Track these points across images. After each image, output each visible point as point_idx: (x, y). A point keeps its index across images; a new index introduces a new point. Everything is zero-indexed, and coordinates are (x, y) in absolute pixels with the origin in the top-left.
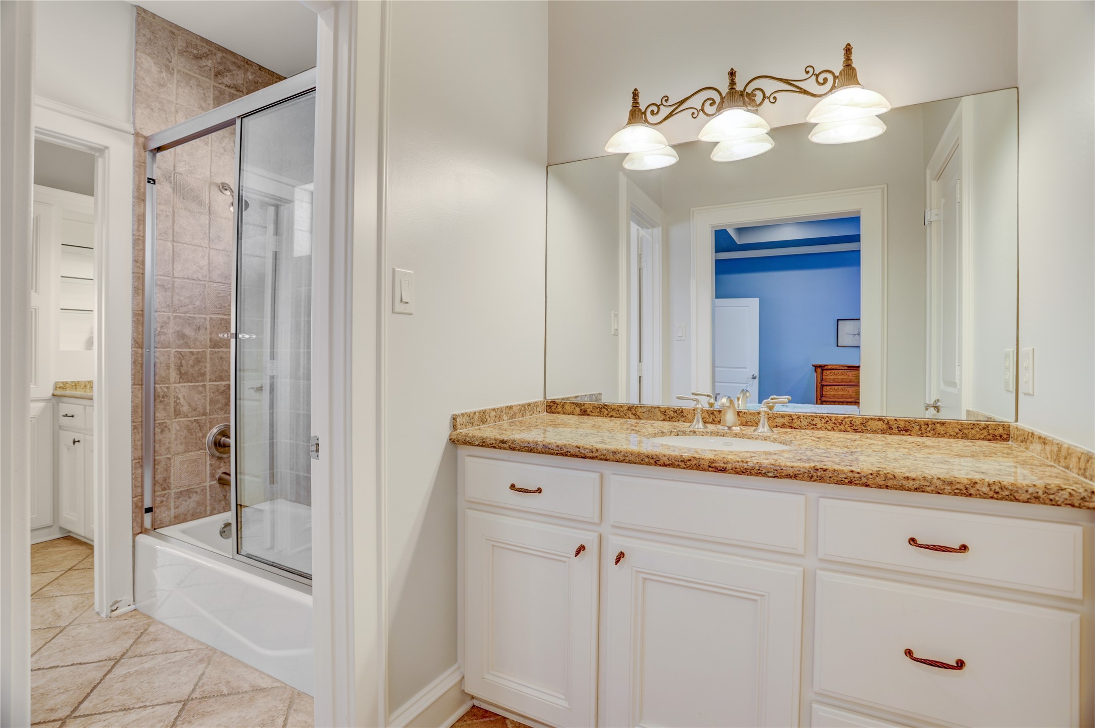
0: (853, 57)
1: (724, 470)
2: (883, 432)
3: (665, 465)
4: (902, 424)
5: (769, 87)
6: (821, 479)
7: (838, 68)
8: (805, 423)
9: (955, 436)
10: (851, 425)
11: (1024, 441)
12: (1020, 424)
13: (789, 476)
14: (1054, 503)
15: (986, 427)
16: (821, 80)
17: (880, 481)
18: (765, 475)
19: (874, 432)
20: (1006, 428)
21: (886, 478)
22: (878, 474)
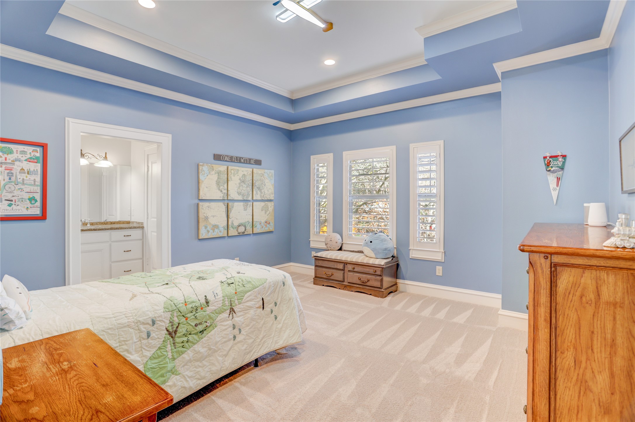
0: (107, 155)
1: (96, 230)
2: (110, 224)
3: (84, 231)
4: (114, 222)
5: (90, 156)
6: (112, 229)
7: (104, 156)
8: (95, 224)
9: (122, 224)
10: (105, 223)
11: (133, 223)
12: (132, 221)
13: (107, 229)
14: (140, 228)
15: (127, 222)
16: (101, 157)
17: (120, 228)
18: (103, 230)
19: (109, 224)
20: (129, 221)
21: (121, 228)
22: (120, 227)
